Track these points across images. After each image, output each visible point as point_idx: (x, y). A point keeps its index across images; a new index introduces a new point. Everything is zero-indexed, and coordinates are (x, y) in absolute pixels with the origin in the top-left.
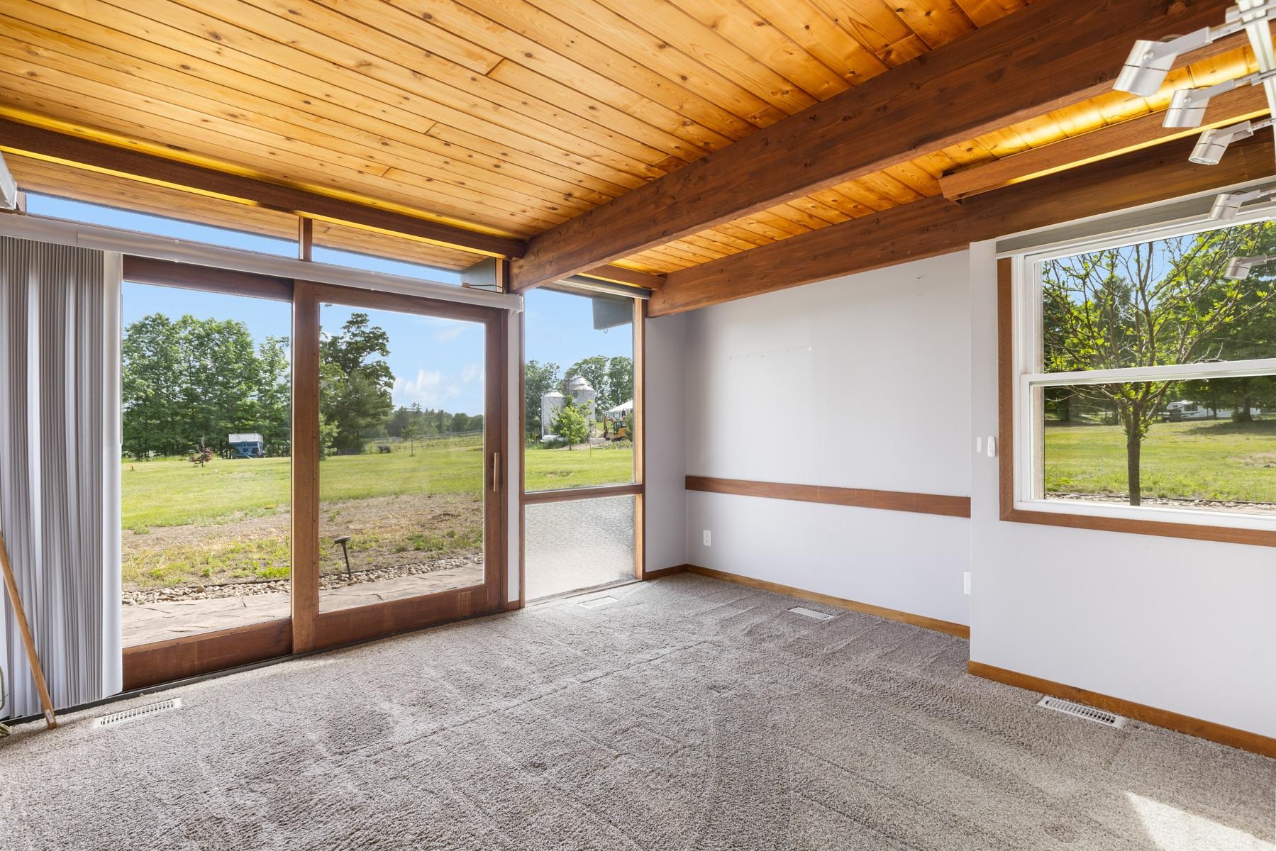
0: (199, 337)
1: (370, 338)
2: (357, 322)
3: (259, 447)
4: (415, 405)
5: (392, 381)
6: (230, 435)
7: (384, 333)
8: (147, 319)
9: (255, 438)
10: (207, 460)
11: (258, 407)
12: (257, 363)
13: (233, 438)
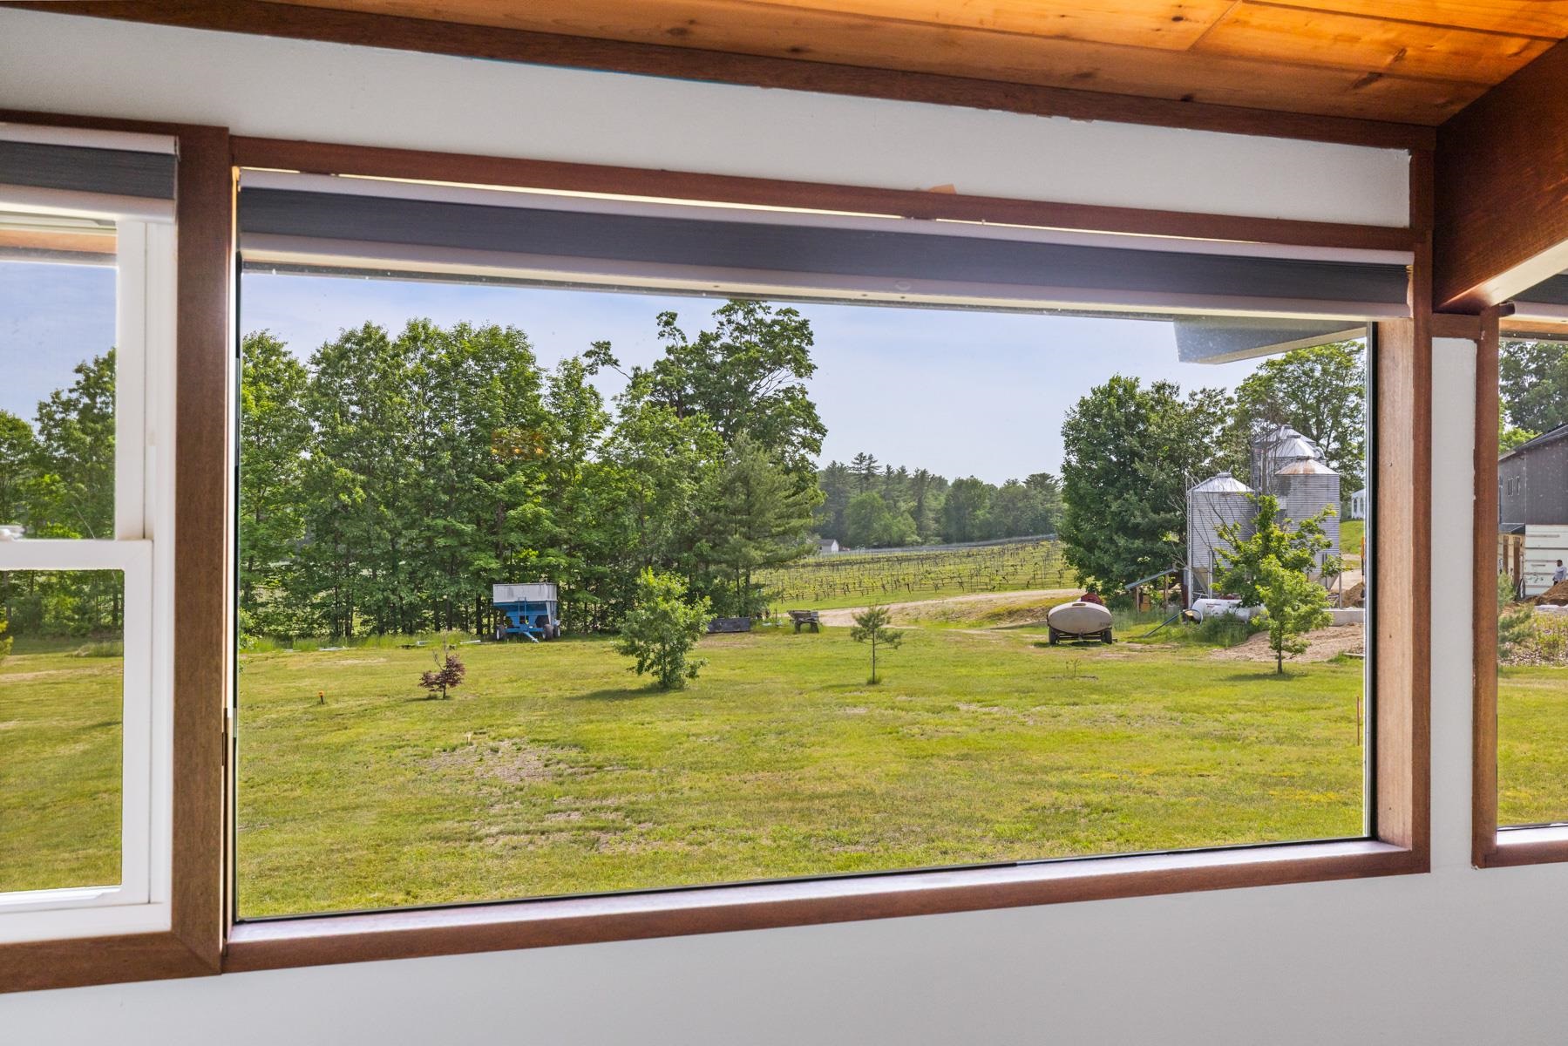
0: (441, 369)
1: (775, 335)
3: (549, 613)
4: (861, 458)
5: (817, 436)
6: (495, 587)
7: (804, 324)
8: (347, 340)
9: (541, 593)
10: (453, 684)
11: (547, 523)
12: (545, 424)
13: (502, 594)
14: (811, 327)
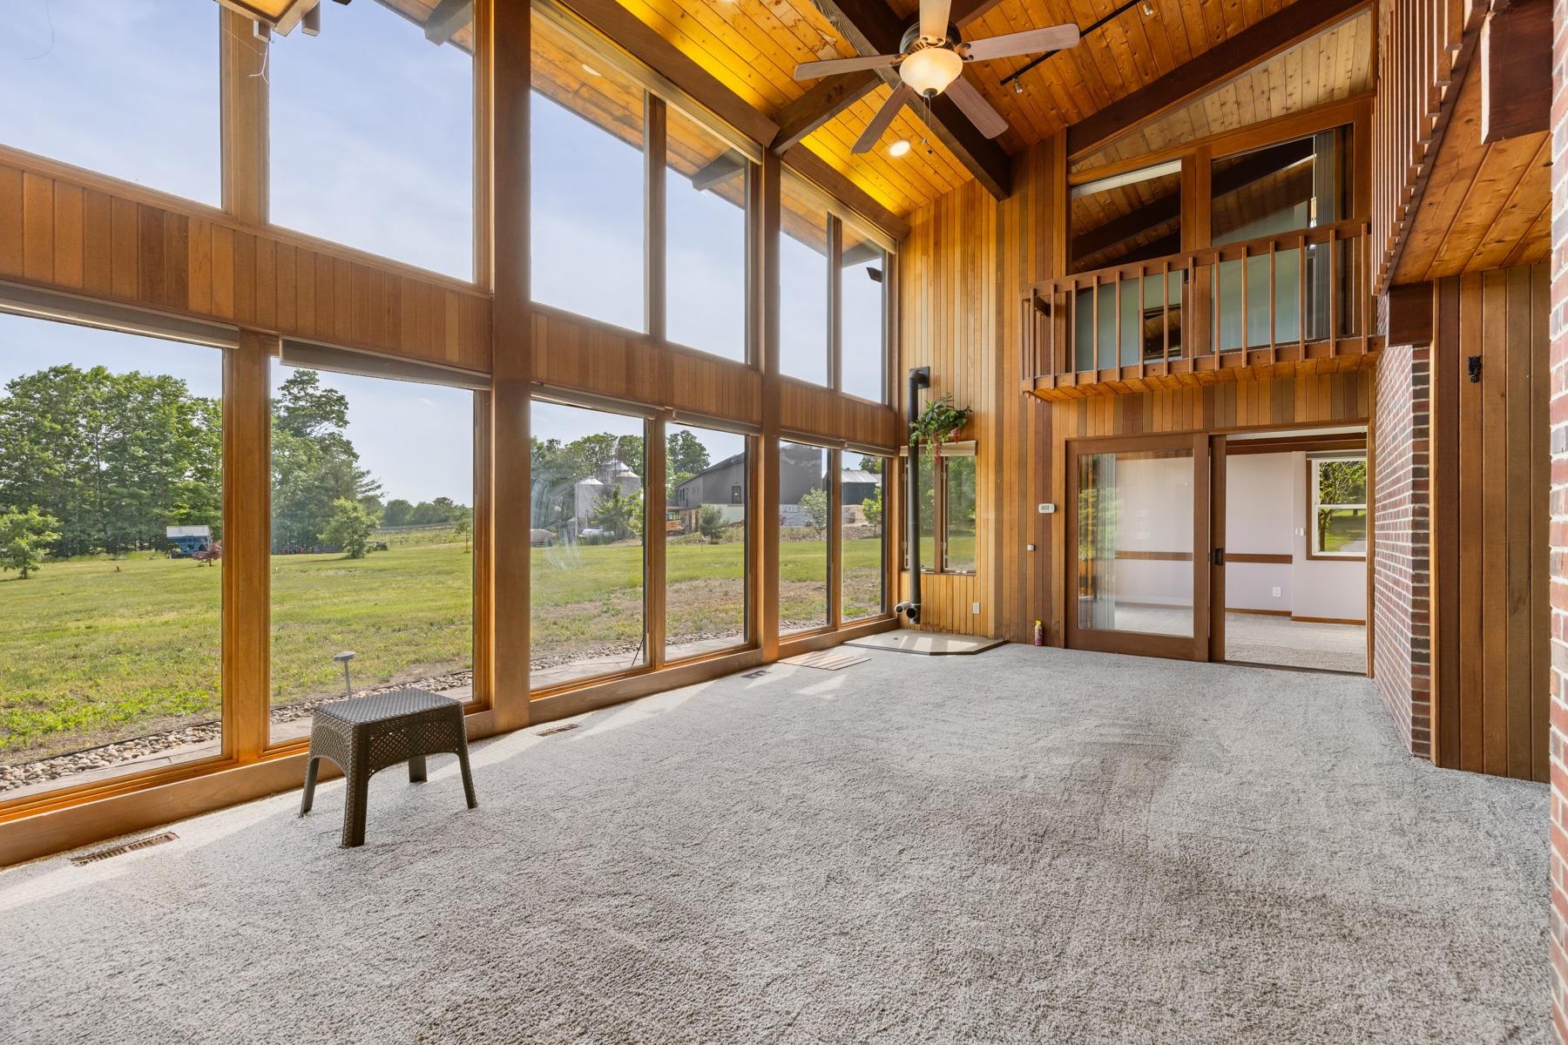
1: (322, 403)
2: (302, 382)
5: (353, 460)
6: (166, 528)
7: (342, 398)
13: (173, 532)
14: (347, 399)
